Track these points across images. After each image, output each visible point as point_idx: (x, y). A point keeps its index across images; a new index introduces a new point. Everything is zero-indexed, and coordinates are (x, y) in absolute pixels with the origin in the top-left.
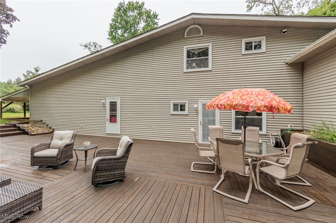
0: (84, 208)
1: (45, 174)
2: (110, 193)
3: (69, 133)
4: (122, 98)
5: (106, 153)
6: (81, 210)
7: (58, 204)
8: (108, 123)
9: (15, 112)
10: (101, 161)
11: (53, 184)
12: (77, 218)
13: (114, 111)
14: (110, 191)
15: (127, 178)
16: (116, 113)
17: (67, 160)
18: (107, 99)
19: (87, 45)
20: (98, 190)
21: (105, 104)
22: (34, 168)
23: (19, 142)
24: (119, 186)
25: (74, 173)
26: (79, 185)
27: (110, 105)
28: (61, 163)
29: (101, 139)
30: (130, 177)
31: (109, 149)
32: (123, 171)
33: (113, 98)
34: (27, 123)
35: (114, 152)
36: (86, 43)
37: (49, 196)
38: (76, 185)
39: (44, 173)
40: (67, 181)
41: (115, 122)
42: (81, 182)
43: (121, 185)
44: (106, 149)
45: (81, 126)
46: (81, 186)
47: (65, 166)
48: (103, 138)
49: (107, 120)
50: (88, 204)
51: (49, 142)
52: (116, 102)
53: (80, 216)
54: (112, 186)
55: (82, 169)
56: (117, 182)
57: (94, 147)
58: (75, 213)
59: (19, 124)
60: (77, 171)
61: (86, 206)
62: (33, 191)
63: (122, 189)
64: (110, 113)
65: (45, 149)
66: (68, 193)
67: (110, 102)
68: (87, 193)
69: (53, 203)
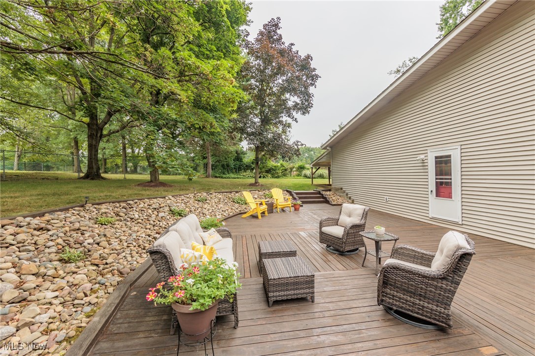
0: (358, 336)
1: (330, 257)
2: (410, 340)
3: (358, 208)
4: (463, 147)
5: (408, 255)
6: (353, 337)
7: (331, 306)
8: (432, 198)
9: (324, 178)
10: (394, 268)
11: (333, 274)
12: (345, 347)
13: (446, 175)
14: (410, 337)
15: (459, 333)
16: (451, 179)
17: (355, 247)
18: (428, 151)
19: (400, 69)
20: (389, 320)
21: (426, 161)
22: (322, 246)
23: (320, 211)
24: (432, 337)
25: (361, 271)
26: (361, 293)
27: (436, 164)
28: (347, 249)
29: (417, 226)
30: (466, 331)
31: (416, 249)
32: (446, 311)
33: (441, 149)
34: (330, 190)
35: (427, 260)
36: (397, 67)
37: (325, 289)
38: (358, 290)
39: (329, 255)
40: (349, 278)
41: (449, 196)
42: (366, 289)
43: (438, 338)
44: (410, 248)
45: (386, 198)
46: (364, 296)
47: (352, 256)
48: (422, 225)
49: (430, 192)
50: (365, 334)
51: (337, 217)
52: (449, 156)
53: (350, 346)
54: (417, 329)
55: (373, 270)
56: (430, 327)
57: (390, 238)
58: (345, 336)
59: (323, 190)
60: (365, 269)
61: (362, 335)
62: (305, 275)
63: (438, 348)
64: (436, 179)
65: (333, 225)
66: (345, 298)
67: (436, 158)
68: (368, 314)
69: (327, 301)
